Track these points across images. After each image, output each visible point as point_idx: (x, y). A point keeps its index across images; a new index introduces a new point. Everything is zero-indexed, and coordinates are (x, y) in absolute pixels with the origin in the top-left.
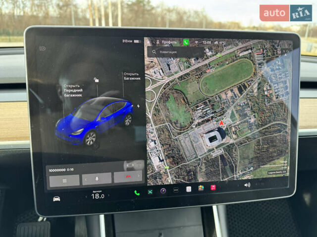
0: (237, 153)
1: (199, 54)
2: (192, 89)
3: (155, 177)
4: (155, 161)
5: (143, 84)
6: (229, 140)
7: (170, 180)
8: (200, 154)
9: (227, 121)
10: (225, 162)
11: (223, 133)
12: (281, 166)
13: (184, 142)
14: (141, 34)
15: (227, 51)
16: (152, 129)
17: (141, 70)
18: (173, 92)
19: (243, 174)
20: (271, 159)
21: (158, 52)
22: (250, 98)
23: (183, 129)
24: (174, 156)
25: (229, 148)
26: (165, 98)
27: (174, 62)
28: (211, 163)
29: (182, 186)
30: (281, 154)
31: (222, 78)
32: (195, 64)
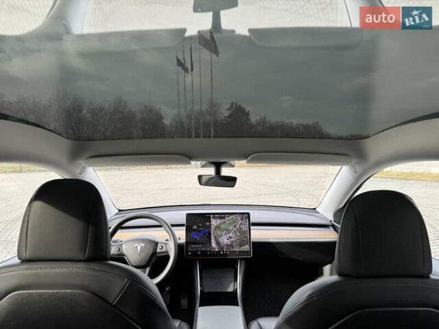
0: (234, 244)
1: (224, 218)
2: (222, 226)
3: (214, 248)
4: (213, 245)
5: (211, 225)
6: (232, 240)
7: (217, 250)
8: (225, 243)
9: (231, 235)
10: (232, 245)
11: (231, 238)
12: (246, 248)
13: (220, 240)
14: (210, 214)
15: (231, 217)
16: (212, 236)
17: (210, 222)
18: (218, 227)
19: (237, 249)
20: (244, 245)
21: (214, 218)
22: (237, 229)
23: (220, 236)
24: (218, 243)
25: (232, 242)
26: (216, 228)
27: (218, 220)
28: (228, 246)
29: (220, 252)
30: (247, 244)
31: (230, 224)
32: (223, 220)
